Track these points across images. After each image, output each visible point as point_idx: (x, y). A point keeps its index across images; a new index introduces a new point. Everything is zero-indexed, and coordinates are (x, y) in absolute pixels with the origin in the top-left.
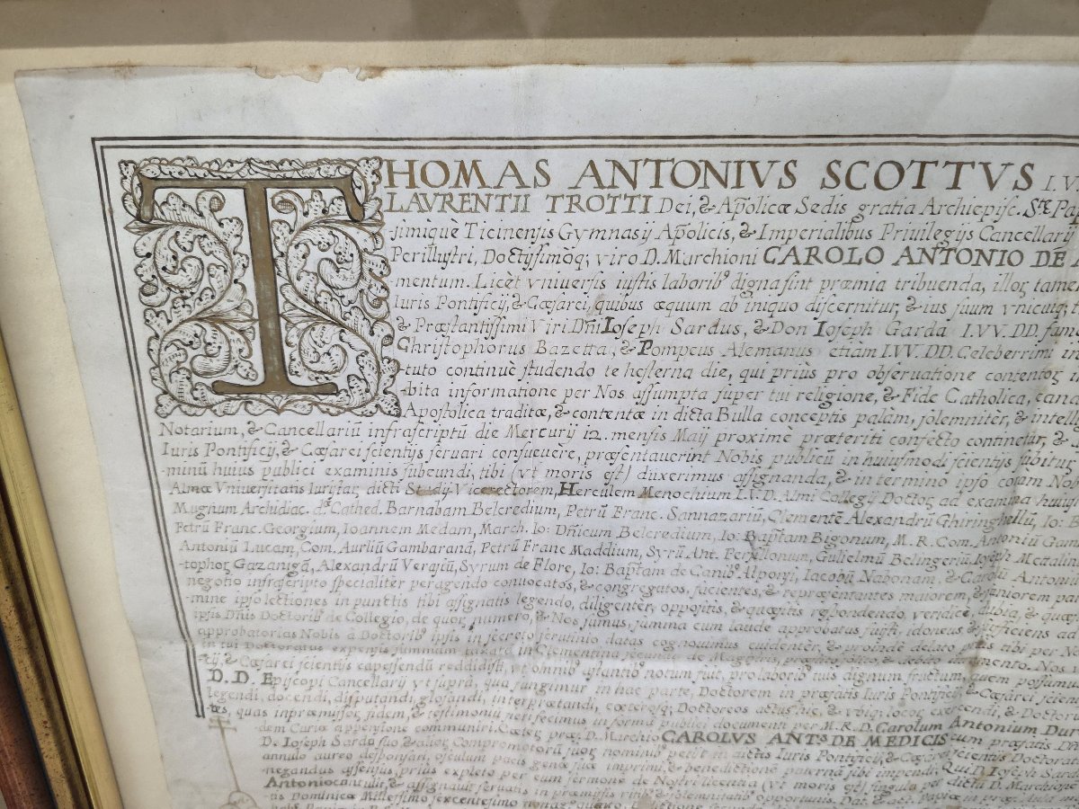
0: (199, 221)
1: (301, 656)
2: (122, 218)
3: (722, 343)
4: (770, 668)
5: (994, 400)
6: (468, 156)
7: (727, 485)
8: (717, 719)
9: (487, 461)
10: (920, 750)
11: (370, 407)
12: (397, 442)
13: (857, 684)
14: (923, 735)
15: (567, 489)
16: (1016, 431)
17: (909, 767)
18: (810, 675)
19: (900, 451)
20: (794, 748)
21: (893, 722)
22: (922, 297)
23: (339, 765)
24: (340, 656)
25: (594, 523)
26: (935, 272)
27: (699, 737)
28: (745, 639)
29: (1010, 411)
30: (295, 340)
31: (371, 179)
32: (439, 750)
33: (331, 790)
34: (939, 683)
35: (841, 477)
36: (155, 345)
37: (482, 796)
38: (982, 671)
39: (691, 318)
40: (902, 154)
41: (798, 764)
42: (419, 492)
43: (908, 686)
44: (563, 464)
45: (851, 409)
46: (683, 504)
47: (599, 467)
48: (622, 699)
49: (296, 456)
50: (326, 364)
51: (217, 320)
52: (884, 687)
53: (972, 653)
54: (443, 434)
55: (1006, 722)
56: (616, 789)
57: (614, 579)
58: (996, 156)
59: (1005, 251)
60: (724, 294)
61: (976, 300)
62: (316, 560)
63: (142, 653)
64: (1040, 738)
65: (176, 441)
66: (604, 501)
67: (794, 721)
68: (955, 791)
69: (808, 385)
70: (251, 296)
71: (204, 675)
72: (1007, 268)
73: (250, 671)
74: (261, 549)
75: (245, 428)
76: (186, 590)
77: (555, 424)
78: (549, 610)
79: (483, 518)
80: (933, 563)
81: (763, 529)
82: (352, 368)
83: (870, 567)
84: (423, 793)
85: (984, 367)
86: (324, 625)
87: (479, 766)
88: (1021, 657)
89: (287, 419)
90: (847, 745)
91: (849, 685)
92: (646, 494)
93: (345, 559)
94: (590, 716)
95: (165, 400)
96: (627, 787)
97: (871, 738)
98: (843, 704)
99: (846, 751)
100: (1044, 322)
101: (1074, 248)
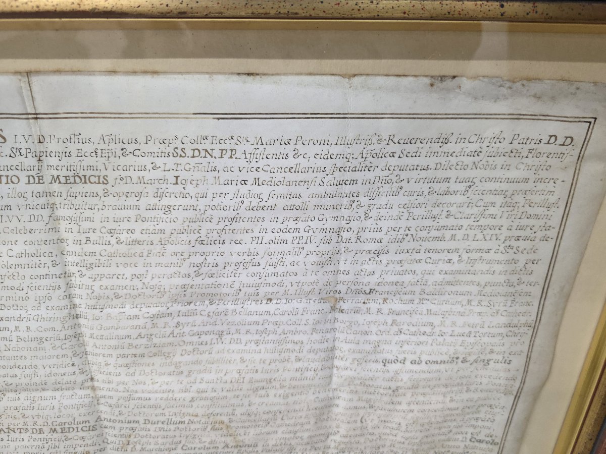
5: (33, 255)
10: (81, 434)
13: (32, 402)
14: (80, 426)
16: (57, 271)
17: (80, 442)
18: (5, 398)
20: (12, 435)
21: (60, 420)
29: (47, 260)
34: (78, 400)
38: (99, 393)
41: (20, 443)
43: (60, 402)
52: (47, 403)
53: (89, 384)
55: (122, 418)
59: (7, 176)
64: (143, 426)
67: (7, 422)
72: (11, 185)
80: (40, 340)
83: (8, 343)
85: (21, 238)
88: (114, 386)
90: (40, 433)
91: (27, 403)
97: (51, 429)
98: (28, 413)
99: (41, 436)
100: (46, 213)
101: (48, 175)
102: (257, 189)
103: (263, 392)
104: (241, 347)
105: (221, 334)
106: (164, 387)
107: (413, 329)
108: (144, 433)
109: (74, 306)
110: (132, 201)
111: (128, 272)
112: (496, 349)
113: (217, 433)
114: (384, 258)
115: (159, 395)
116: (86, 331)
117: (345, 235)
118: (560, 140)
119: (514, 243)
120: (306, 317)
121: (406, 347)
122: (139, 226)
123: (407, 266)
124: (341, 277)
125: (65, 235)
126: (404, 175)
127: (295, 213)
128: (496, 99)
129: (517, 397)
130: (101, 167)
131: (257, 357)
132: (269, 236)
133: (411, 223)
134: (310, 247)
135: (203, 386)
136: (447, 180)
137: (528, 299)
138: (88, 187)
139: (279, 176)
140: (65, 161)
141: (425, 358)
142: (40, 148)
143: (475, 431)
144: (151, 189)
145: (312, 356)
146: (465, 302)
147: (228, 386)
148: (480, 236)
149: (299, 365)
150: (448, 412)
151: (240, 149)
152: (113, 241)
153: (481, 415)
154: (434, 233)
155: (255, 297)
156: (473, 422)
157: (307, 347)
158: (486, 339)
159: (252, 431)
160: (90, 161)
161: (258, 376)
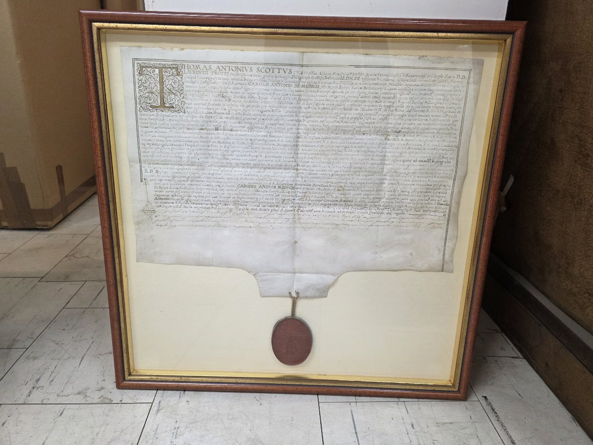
0: (150, 74)
1: (164, 166)
2: (136, 73)
3: (243, 100)
4: (258, 170)
5: (291, 112)
6: (197, 64)
7: (246, 129)
8: (248, 181)
9: (201, 123)
10: (289, 190)
11: (180, 111)
12: (184, 118)
13: (275, 174)
14: (289, 186)
15: (217, 129)
16: (296, 119)
17: (287, 194)
18: (265, 171)
19: (276, 122)
20: (264, 189)
21: (283, 183)
22: (276, 92)
23: (171, 194)
24: (172, 166)
25: (221, 136)
26: (278, 88)
27: (245, 186)
28: (252, 162)
29: (294, 114)
30: (166, 97)
31: (181, 67)
32: (192, 190)
33: (169, 201)
34: (291, 174)
35: (266, 127)
36: (140, 97)
37: (202, 202)
38: (299, 171)
39: (237, 95)
40: (269, 67)
41: (265, 193)
42: (188, 129)
43: (285, 175)
44: (216, 124)
45: (267, 113)
46: (239, 133)
47: (222, 124)
48: (229, 177)
49: (165, 121)
50: (172, 102)
51: (152, 93)
52: (280, 175)
53: (296, 167)
54: (193, 117)
55: (305, 183)
56: (229, 199)
57: (226, 149)
58: (285, 68)
59: (289, 84)
60: (242, 91)
61: (285, 93)
62: (168, 143)
63: (130, 166)
64: (312, 187)
65: (142, 117)
66: (224, 132)
67: (264, 182)
68: (298, 201)
69: (258, 108)
70: (159, 88)
71: (143, 171)
72: (290, 87)
73: (153, 170)
74: (157, 141)
75: (155, 114)
76: (142, 150)
77: (214, 115)
78: (214, 156)
79: (201, 135)
80: (285, 146)
81: (253, 138)
82: (177, 103)
83: (273, 146)
84: (189, 202)
85: (289, 106)
86: (169, 159)
87: (201, 195)
88: (305, 167)
89: (164, 113)
90: (274, 188)
91: (273, 174)
92: (232, 130)
93: (174, 143)
94: (222, 180)
95: (141, 108)
96: (231, 199)
97: (279, 186)
98: (273, 178)
99: (275, 190)
100: (298, 97)
101: (301, 84)
102: (365, 91)
103: (357, 173)
104: (352, 153)
105: (346, 147)
106: (324, 169)
107: (414, 147)
108: (311, 191)
109: (299, 133)
110: (325, 94)
111: (320, 120)
112: (445, 156)
113: (340, 192)
114: (404, 117)
115: (321, 172)
116: (300, 144)
117: (392, 108)
118: (461, 77)
119: (448, 114)
120: (375, 141)
121: (412, 155)
122: (327, 103)
123: (412, 122)
124: (390, 126)
125: (301, 106)
126: (411, 87)
127: (376, 100)
128: (440, 63)
129: (454, 180)
130: (318, 82)
131: (358, 157)
132: (367, 108)
133: (413, 105)
134: (380, 112)
135: (337, 169)
136: (425, 90)
137: (454, 136)
138: (313, 89)
139: (372, 86)
140: (308, 80)
141: (418, 159)
142: (300, 75)
143: (439, 199)
144: (332, 90)
145: (377, 158)
146: (432, 137)
147: (346, 169)
148: (437, 110)
149: (372, 162)
150: (428, 187)
151: (361, 77)
152: (317, 108)
153: (441, 191)
154: (421, 109)
155: (359, 133)
156: (438, 194)
157: (375, 154)
158: (440, 152)
159: (352, 193)
160: (315, 80)
161: (357, 166)
